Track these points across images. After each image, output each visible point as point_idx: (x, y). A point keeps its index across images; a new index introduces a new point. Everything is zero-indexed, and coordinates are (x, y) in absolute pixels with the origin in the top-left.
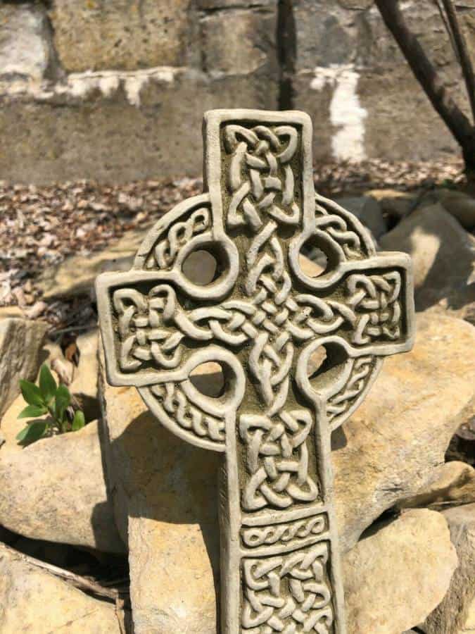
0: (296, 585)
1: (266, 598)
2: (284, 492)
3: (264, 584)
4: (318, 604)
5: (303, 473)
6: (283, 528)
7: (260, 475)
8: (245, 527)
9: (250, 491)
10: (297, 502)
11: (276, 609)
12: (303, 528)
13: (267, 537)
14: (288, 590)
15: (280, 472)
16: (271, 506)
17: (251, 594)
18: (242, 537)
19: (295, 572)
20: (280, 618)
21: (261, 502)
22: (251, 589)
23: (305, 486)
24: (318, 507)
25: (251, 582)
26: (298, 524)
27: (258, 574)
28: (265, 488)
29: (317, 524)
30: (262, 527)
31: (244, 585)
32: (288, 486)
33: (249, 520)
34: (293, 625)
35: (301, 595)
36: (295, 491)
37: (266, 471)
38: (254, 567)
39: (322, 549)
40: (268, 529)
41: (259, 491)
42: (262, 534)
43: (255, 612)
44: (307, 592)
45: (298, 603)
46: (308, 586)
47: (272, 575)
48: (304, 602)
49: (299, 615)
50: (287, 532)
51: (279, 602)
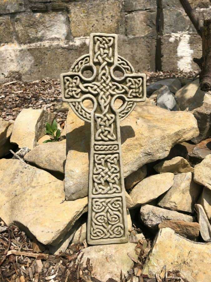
0: (109, 164)
1: (100, 166)
2: (106, 136)
3: (100, 162)
4: (115, 171)
5: (112, 132)
6: (105, 146)
7: (100, 131)
8: (95, 145)
9: (97, 134)
10: (110, 140)
11: (103, 170)
12: (111, 147)
13: (101, 148)
14: (107, 166)
15: (105, 130)
16: (102, 140)
17: (96, 164)
18: (94, 147)
19: (108, 160)
20: (104, 173)
21: (100, 138)
22: (96, 163)
23: (112, 136)
24: (115, 142)
25: (96, 161)
26: (110, 146)
27: (98, 159)
28: (101, 134)
29: (115, 147)
30: (100, 145)
31: (94, 162)
32: (107, 135)
33: (97, 143)
34: (107, 176)
35: (110, 168)
36: (109, 136)
37: (101, 129)
38: (97, 157)
39: (117, 155)
40: (101, 146)
41: (99, 135)
42: (100, 147)
43: (97, 170)
44: (112, 167)
45: (110, 170)
46: (112, 165)
47: (102, 159)
48: (111, 170)
49: (109, 173)
50: (106, 148)
51: (104, 168)
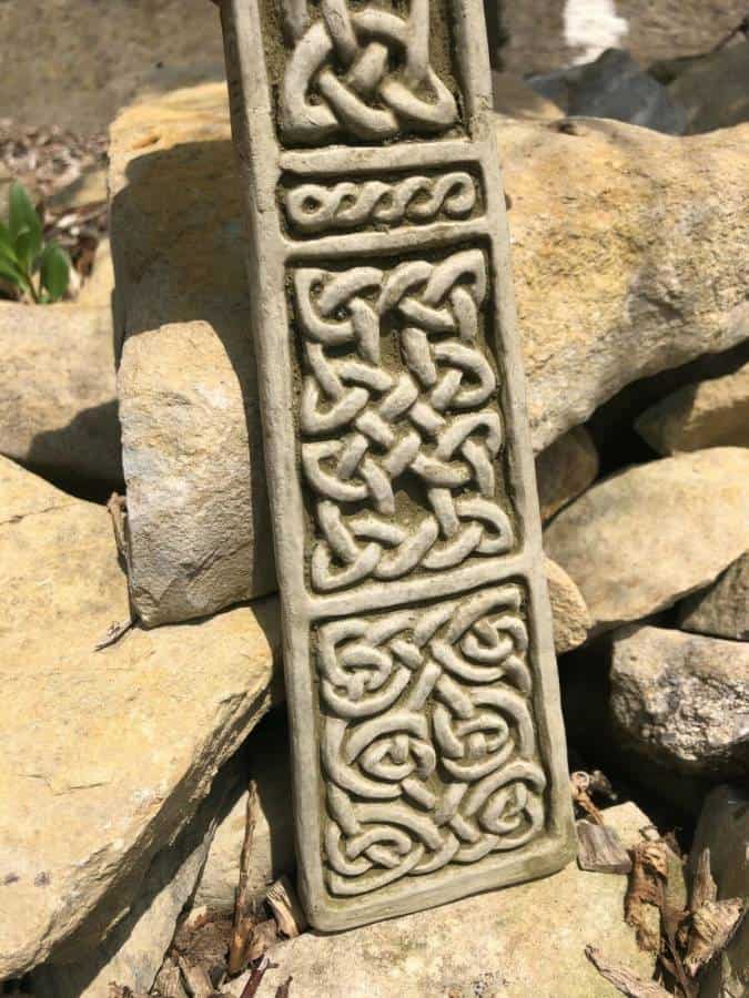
0: (416, 340)
1: (351, 367)
2: (372, 97)
3: (343, 329)
4: (469, 395)
5: (419, 49)
6: (376, 188)
7: (315, 41)
8: (289, 179)
9: (295, 85)
10: (413, 129)
11: (376, 395)
12: (421, 194)
13: (340, 208)
14: (401, 358)
15: (366, 37)
16: (347, 133)
17: (316, 354)
19: (411, 306)
20: (384, 417)
21: (322, 116)
22: (315, 340)
23: (424, 89)
24: (452, 147)
25: (313, 321)
26: (414, 182)
27: (327, 299)
28: (328, 80)
29: (456, 189)
30: (328, 179)
31: (300, 335)
32: (380, 81)
33: (301, 160)
34: (414, 439)
35: (430, 370)
36: (398, 94)
37: (329, 31)
38: (317, 287)
39: (471, 259)
40: (344, 188)
41: (314, 92)
42: (330, 197)
43: (327, 398)
44: (444, 364)
45: (425, 389)
46: (443, 348)
47: (358, 304)
48: (434, 385)
49: (424, 414)
50: (385, 199)
51: (380, 377)
